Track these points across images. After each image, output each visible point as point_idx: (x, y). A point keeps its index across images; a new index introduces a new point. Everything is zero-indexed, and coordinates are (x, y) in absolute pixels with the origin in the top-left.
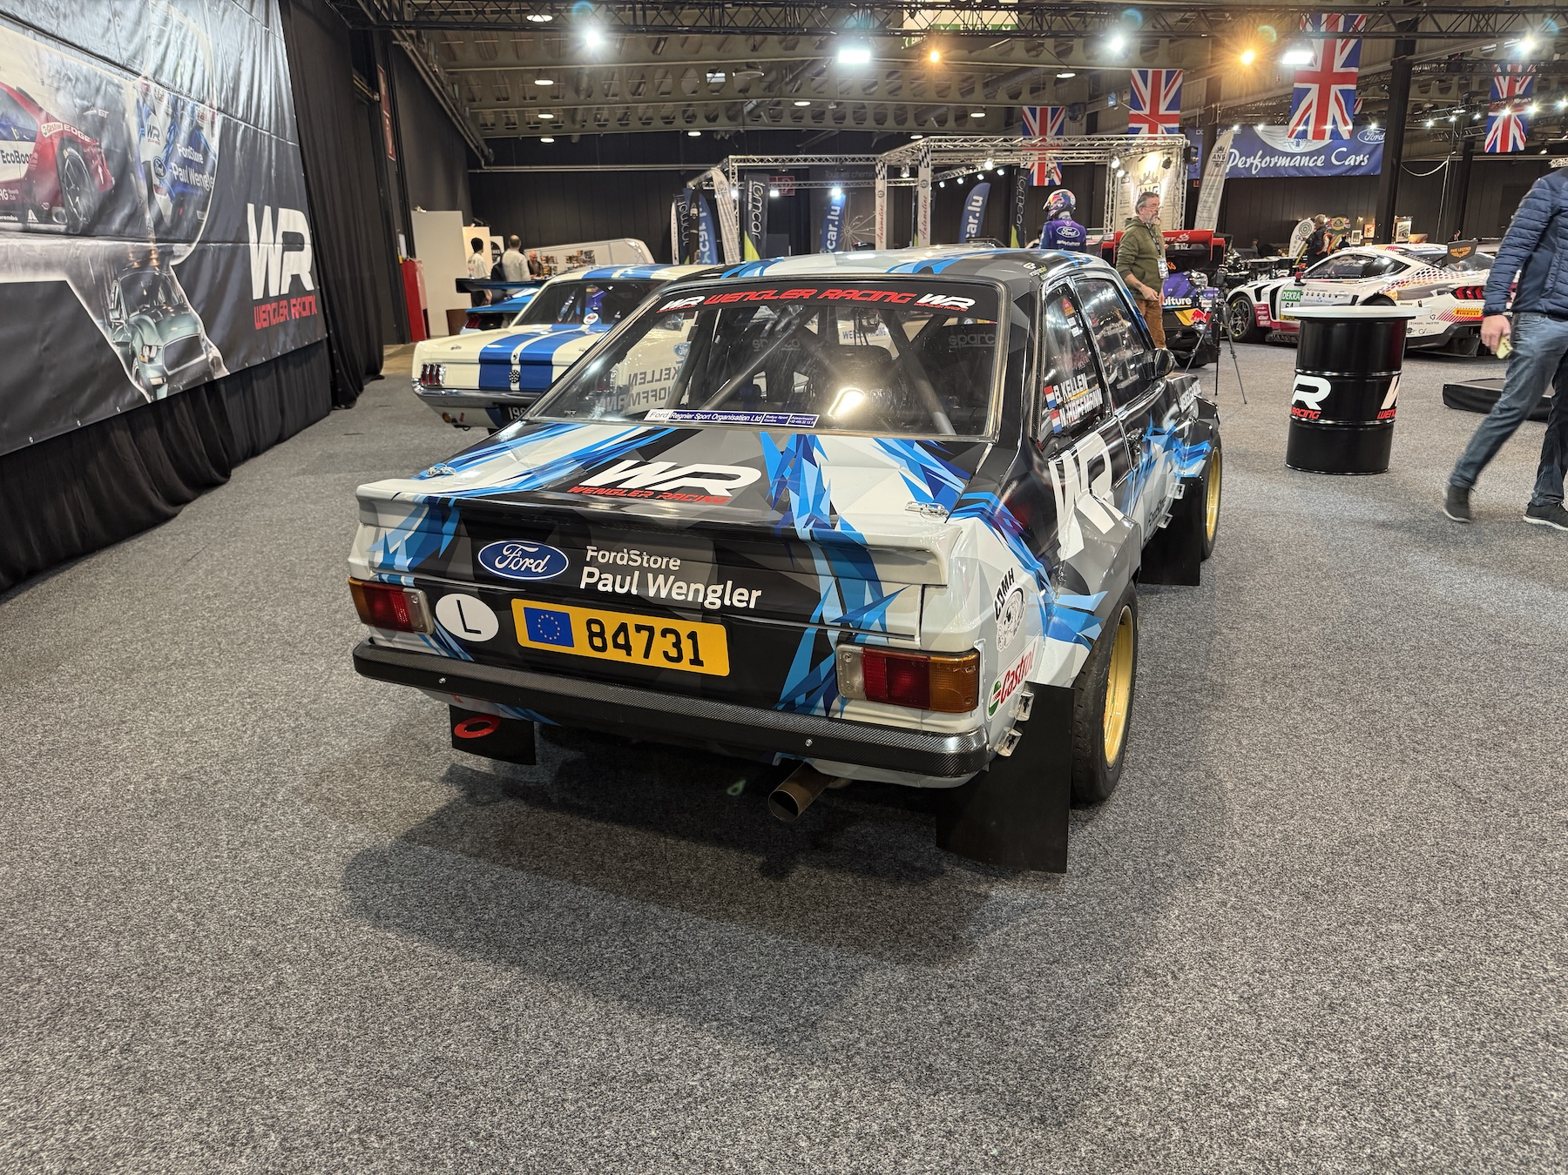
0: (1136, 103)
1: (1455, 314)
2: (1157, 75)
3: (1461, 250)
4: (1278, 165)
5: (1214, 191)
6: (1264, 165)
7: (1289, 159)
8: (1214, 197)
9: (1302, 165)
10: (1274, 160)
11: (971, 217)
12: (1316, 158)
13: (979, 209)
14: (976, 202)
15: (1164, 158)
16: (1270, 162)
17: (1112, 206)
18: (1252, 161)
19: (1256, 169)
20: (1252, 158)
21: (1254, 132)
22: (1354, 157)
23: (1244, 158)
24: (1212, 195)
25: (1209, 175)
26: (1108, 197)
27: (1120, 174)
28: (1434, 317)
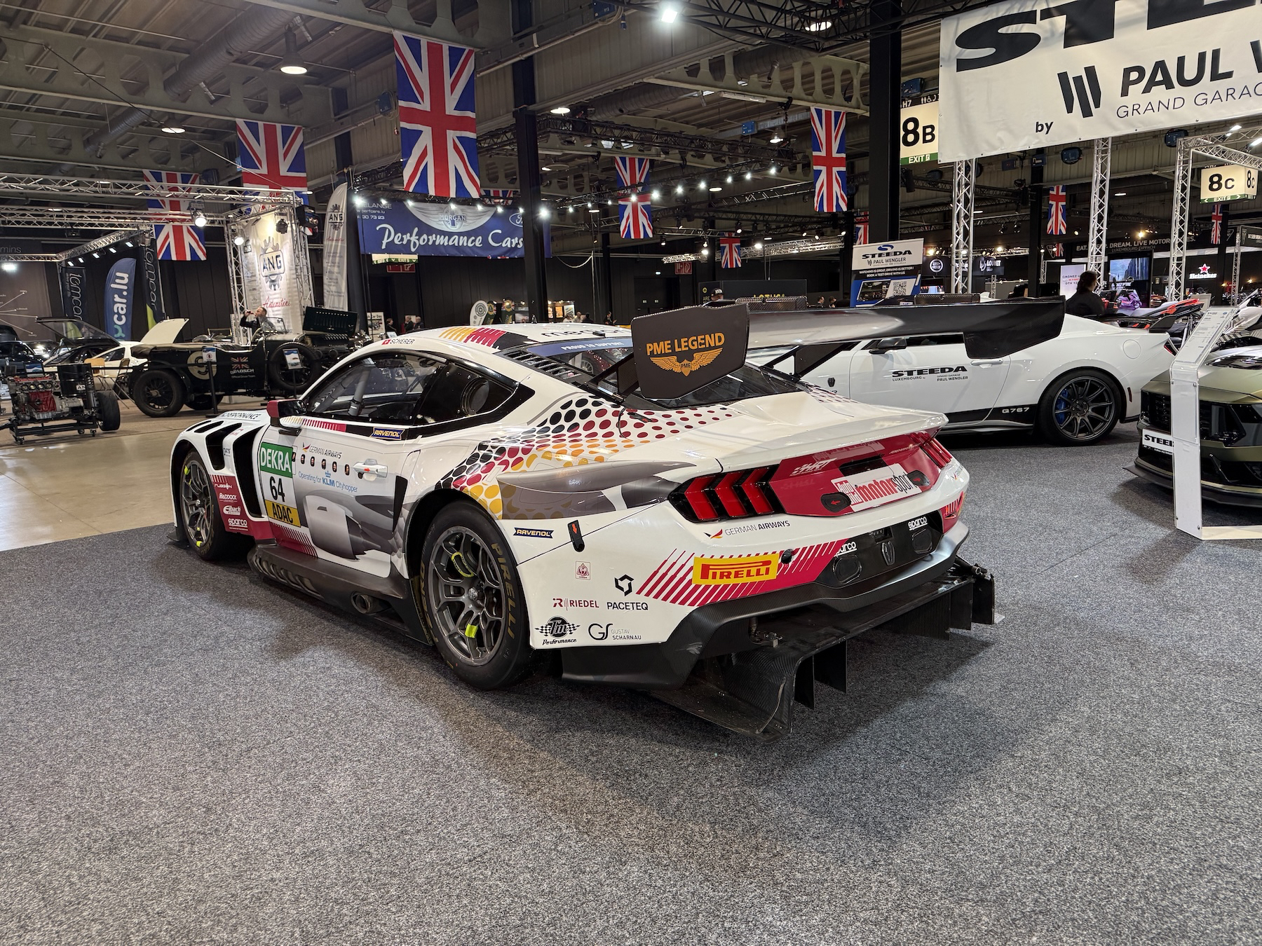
0: (249, 162)
1: (695, 577)
2: (270, 131)
3: (684, 344)
4: (437, 243)
5: (337, 259)
6: (422, 243)
7: (447, 237)
8: (339, 267)
9: (461, 244)
10: (432, 238)
11: (116, 296)
12: (473, 238)
13: (125, 288)
14: (121, 279)
15: (278, 219)
16: (428, 239)
17: (239, 281)
18: (409, 238)
19: (414, 246)
20: (408, 234)
21: (405, 207)
22: (509, 239)
23: (400, 234)
24: (337, 264)
25: (329, 239)
26: (232, 269)
27: (239, 241)
28: (630, 585)
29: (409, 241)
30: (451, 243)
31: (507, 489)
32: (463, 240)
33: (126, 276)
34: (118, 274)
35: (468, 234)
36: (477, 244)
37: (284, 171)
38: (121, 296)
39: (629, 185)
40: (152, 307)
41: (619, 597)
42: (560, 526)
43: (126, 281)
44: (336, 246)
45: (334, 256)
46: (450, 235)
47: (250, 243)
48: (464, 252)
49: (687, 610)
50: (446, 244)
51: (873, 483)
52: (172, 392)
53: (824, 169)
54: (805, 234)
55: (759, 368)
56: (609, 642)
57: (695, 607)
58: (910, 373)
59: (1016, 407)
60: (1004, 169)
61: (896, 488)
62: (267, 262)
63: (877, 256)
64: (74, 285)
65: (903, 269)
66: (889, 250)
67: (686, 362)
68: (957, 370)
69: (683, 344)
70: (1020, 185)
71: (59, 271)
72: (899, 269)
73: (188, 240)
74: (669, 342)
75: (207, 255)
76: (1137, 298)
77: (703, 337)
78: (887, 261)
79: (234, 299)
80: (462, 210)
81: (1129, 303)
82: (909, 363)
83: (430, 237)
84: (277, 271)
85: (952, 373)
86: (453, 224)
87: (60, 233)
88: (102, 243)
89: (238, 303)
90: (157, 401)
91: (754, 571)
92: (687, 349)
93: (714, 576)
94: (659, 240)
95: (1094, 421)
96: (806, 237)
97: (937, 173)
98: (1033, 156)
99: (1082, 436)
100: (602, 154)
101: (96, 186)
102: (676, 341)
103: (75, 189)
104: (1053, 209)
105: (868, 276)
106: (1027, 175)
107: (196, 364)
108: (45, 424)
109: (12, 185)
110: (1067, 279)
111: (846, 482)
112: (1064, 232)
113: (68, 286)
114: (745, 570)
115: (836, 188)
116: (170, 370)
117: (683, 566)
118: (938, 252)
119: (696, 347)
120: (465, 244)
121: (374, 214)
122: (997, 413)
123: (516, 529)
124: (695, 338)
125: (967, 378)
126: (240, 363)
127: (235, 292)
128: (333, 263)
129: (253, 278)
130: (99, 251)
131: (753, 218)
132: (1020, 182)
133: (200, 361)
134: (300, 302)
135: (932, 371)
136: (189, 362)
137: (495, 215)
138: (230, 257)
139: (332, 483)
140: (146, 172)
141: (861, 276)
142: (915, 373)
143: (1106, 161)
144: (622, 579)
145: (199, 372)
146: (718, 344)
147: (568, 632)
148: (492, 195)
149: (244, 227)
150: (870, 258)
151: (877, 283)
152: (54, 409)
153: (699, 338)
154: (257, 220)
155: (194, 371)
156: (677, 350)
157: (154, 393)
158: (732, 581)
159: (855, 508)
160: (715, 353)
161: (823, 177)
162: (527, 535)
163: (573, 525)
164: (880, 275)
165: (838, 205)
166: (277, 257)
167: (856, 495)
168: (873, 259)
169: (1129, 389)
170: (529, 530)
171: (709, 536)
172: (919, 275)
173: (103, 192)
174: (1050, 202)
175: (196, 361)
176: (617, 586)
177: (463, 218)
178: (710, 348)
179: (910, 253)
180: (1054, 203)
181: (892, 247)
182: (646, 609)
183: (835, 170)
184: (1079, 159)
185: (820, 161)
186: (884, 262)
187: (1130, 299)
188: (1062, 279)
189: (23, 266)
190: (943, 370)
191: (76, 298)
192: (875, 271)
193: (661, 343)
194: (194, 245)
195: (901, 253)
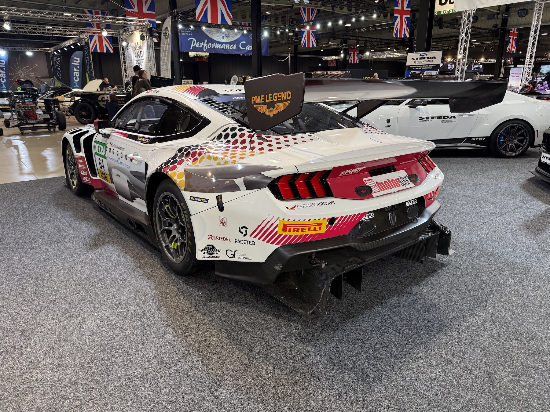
0: (129, 6)
1: (279, 230)
3: (272, 97)
4: (216, 47)
5: (167, 53)
6: (209, 47)
7: (220, 45)
8: (167, 57)
9: (226, 48)
10: (214, 45)
11: (74, 68)
12: (232, 45)
13: (78, 64)
14: (77, 61)
15: (140, 33)
16: (212, 45)
17: (125, 63)
18: (203, 44)
19: (205, 49)
20: (203, 43)
21: (201, 30)
22: (249, 46)
23: (199, 43)
24: (166, 56)
25: (163, 44)
26: (122, 57)
27: (124, 44)
28: (246, 231)
29: (203, 46)
30: (222, 48)
31: (188, 174)
32: (228, 46)
33: (79, 59)
34: (75, 58)
35: (230, 43)
36: (234, 48)
37: (145, 10)
38: (77, 69)
39: (306, 21)
40: (88, 73)
41: (240, 237)
42: (212, 197)
43: (79, 61)
44: (166, 47)
45: (165, 52)
46: (222, 43)
47: (129, 45)
48: (228, 52)
49: (275, 247)
50: (220, 48)
51: (387, 181)
52: (91, 113)
53: (399, 16)
54: (389, 48)
55: (339, 113)
56: (236, 259)
57: (279, 246)
58: (428, 118)
59: (479, 137)
60: (489, 19)
61: (400, 184)
62: (136, 54)
63: (419, 59)
64: (57, 63)
65: (431, 66)
66: (425, 56)
67: (271, 109)
68: (451, 117)
69: (270, 98)
70: (495, 27)
71: (51, 56)
72: (429, 66)
73: (105, 43)
74: (263, 96)
75: (114, 50)
76: (547, 85)
77: (280, 93)
78: (423, 62)
79: (122, 71)
80: (228, 32)
81: (542, 88)
82: (427, 113)
83: (213, 44)
84: (141, 58)
85: (448, 119)
86: (223, 38)
87: (47, 38)
88: (68, 43)
89: (124, 73)
90: (85, 117)
91: (312, 228)
92: (272, 100)
93: (290, 230)
94: (320, 49)
95: (517, 146)
96: (389, 50)
97: (455, 20)
98: (504, 13)
99: (510, 154)
100: (294, 6)
101: (57, 15)
102: (266, 95)
103: (48, 16)
104: (511, 40)
105: (414, 69)
106: (499, 23)
107: (102, 101)
108: (35, 126)
109: (19, 13)
110: (513, 74)
111: (371, 180)
112: (515, 52)
113: (55, 63)
114: (307, 228)
115: (404, 26)
116: (89, 103)
117: (273, 224)
118: (452, 60)
119: (276, 100)
120: (228, 48)
121: (187, 33)
122: (469, 140)
123: (191, 197)
124: (276, 94)
125: (455, 122)
126: (121, 101)
127: (123, 68)
128: (165, 55)
129: (131, 62)
130: (67, 47)
131: (365, 40)
132: (496, 26)
133: (103, 99)
134: (150, 73)
135: (439, 118)
136: (99, 100)
137: (243, 34)
138: (121, 52)
139: (121, 163)
140: (86, 10)
141: (410, 68)
142: (430, 118)
143: (540, 15)
144: (242, 228)
145: (103, 104)
146: (288, 98)
147: (216, 253)
148: (243, 25)
149: (127, 37)
150: (416, 60)
151: (417, 72)
152: (36, 119)
153: (279, 94)
154: (132, 34)
155: (101, 104)
156: (267, 101)
157: (84, 113)
158: (300, 233)
159: (374, 195)
160: (286, 104)
161: (398, 20)
162: (196, 201)
163: (219, 197)
164: (419, 68)
165: (405, 34)
166: (141, 52)
167: (376, 187)
168: (417, 61)
169: (537, 131)
170: (197, 198)
171: (288, 208)
172: (439, 69)
173: (60, 18)
174: (510, 36)
175: (102, 99)
176: (240, 231)
177: (228, 36)
178: (284, 101)
179: (435, 58)
180: (512, 37)
181: (427, 55)
182: (254, 244)
183: (405, 16)
184: (526, 15)
185: (398, 12)
186: (422, 62)
187: (543, 86)
188: (510, 75)
189: (36, 53)
190: (444, 117)
191: (58, 69)
192: (417, 66)
193: (259, 97)
194: (108, 46)
195: (431, 58)
